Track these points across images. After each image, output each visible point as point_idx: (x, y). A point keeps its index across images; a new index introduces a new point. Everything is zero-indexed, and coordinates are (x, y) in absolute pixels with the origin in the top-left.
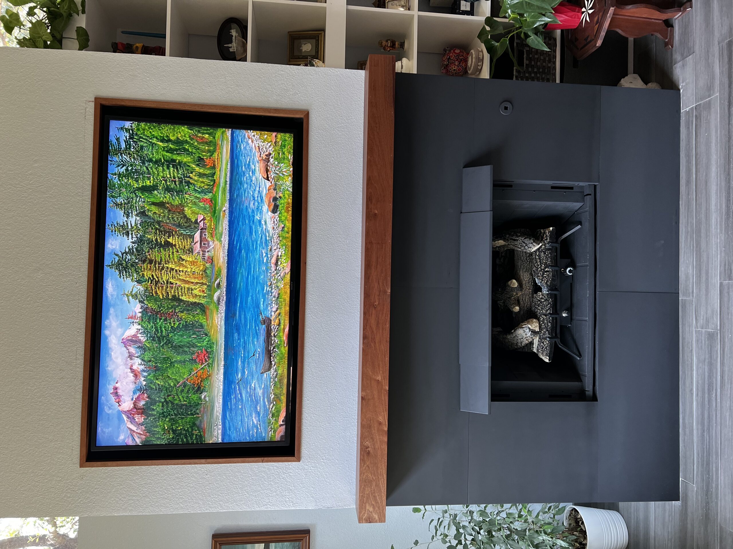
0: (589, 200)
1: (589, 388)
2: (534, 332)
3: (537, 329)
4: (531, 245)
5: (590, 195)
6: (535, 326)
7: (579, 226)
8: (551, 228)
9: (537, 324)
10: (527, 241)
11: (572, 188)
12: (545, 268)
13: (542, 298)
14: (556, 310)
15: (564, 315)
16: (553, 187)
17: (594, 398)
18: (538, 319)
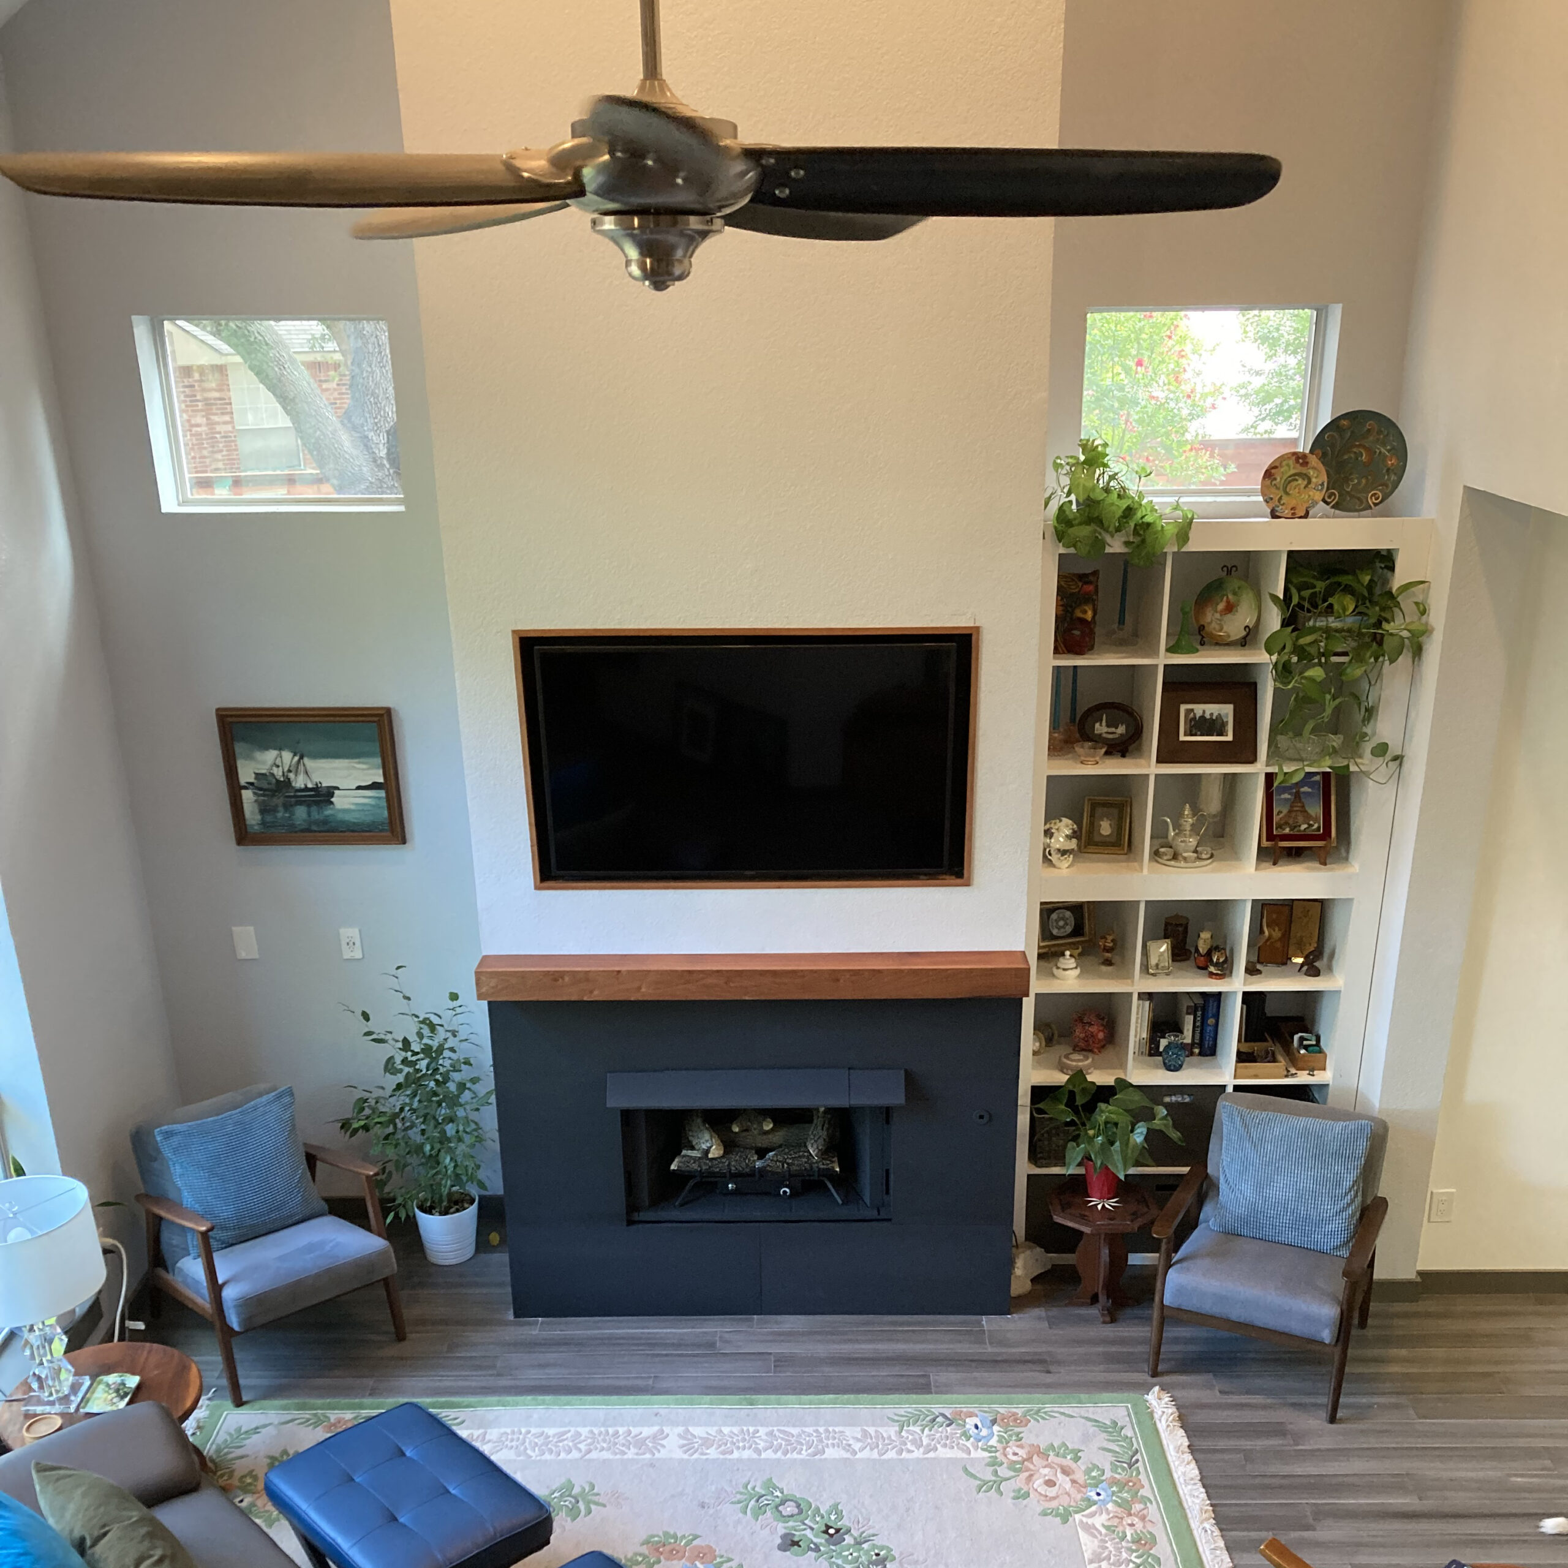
0: (874, 1214)
1: (643, 1216)
2: (707, 1152)
3: (710, 1156)
4: (815, 1146)
5: (879, 1214)
6: (716, 1152)
7: (840, 1202)
8: (838, 1169)
9: (716, 1156)
10: (821, 1141)
11: (887, 1192)
12: (788, 1164)
13: (749, 1160)
14: (735, 1176)
15: (730, 1186)
16: (887, 1171)
17: (630, 1222)
18: (723, 1157)
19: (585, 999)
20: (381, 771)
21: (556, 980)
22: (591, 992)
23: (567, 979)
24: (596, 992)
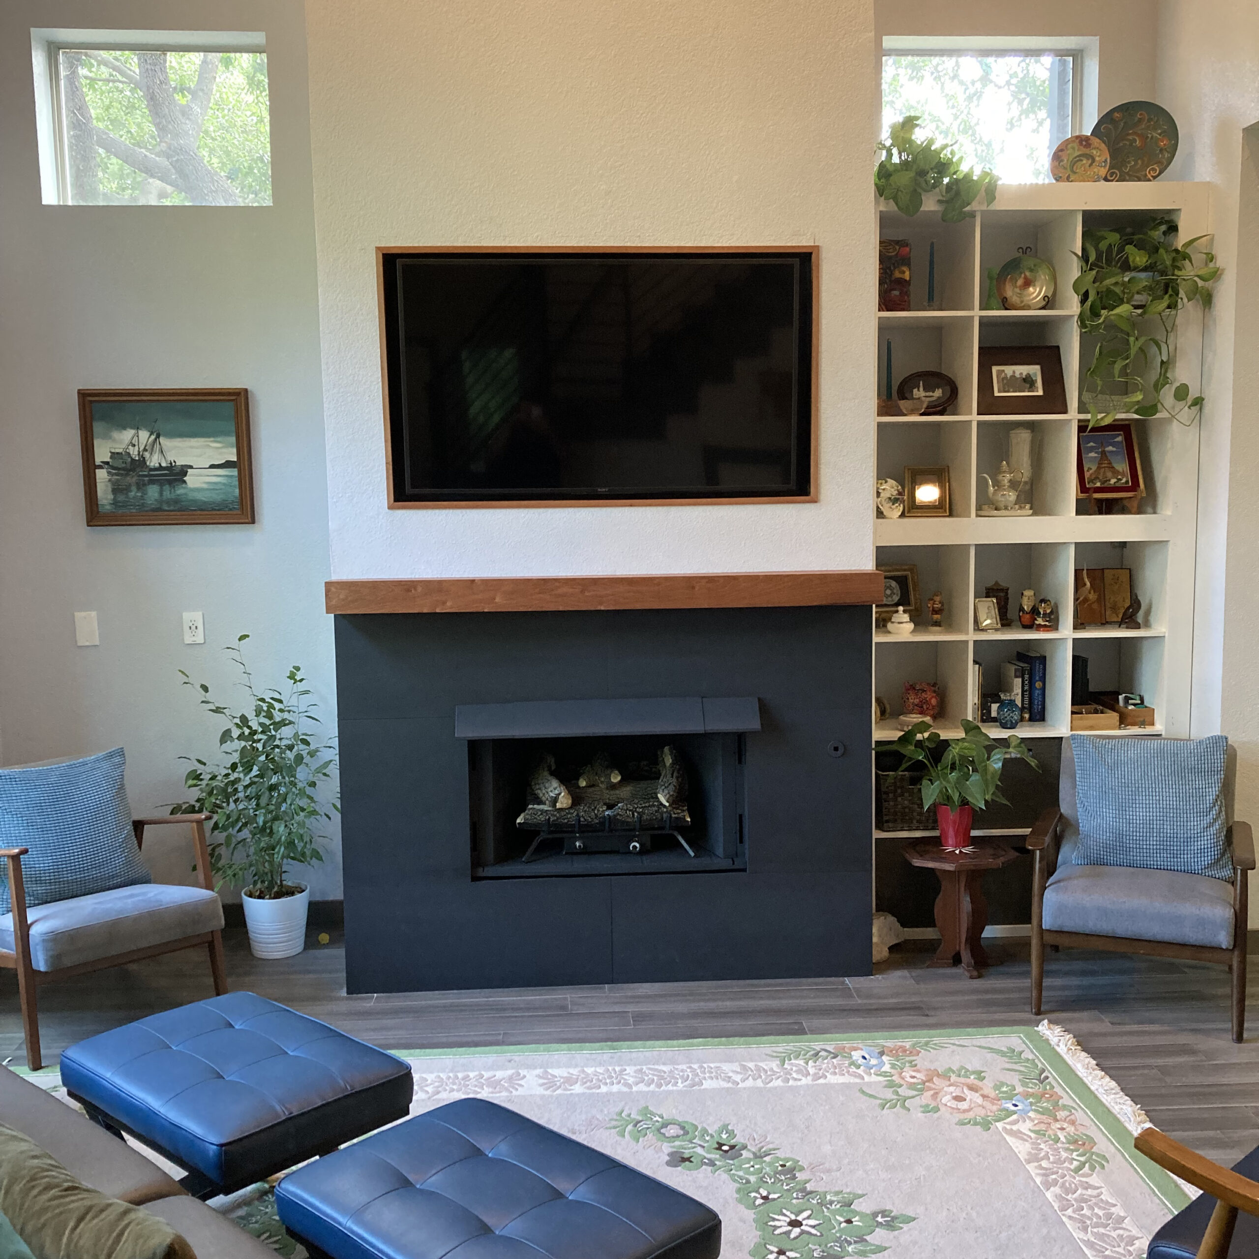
0: (726, 864)
1: (489, 871)
2: (555, 800)
3: (558, 805)
4: (666, 791)
5: (733, 864)
6: (564, 801)
7: (692, 854)
8: (689, 819)
9: (565, 806)
10: (671, 787)
11: (741, 842)
12: (638, 813)
13: (598, 811)
14: (585, 829)
15: (578, 844)
16: (741, 816)
17: (475, 879)
18: (571, 808)
19: (438, 611)
20: (235, 450)
21: (409, 590)
22: (444, 603)
23: (419, 589)
24: (449, 604)
